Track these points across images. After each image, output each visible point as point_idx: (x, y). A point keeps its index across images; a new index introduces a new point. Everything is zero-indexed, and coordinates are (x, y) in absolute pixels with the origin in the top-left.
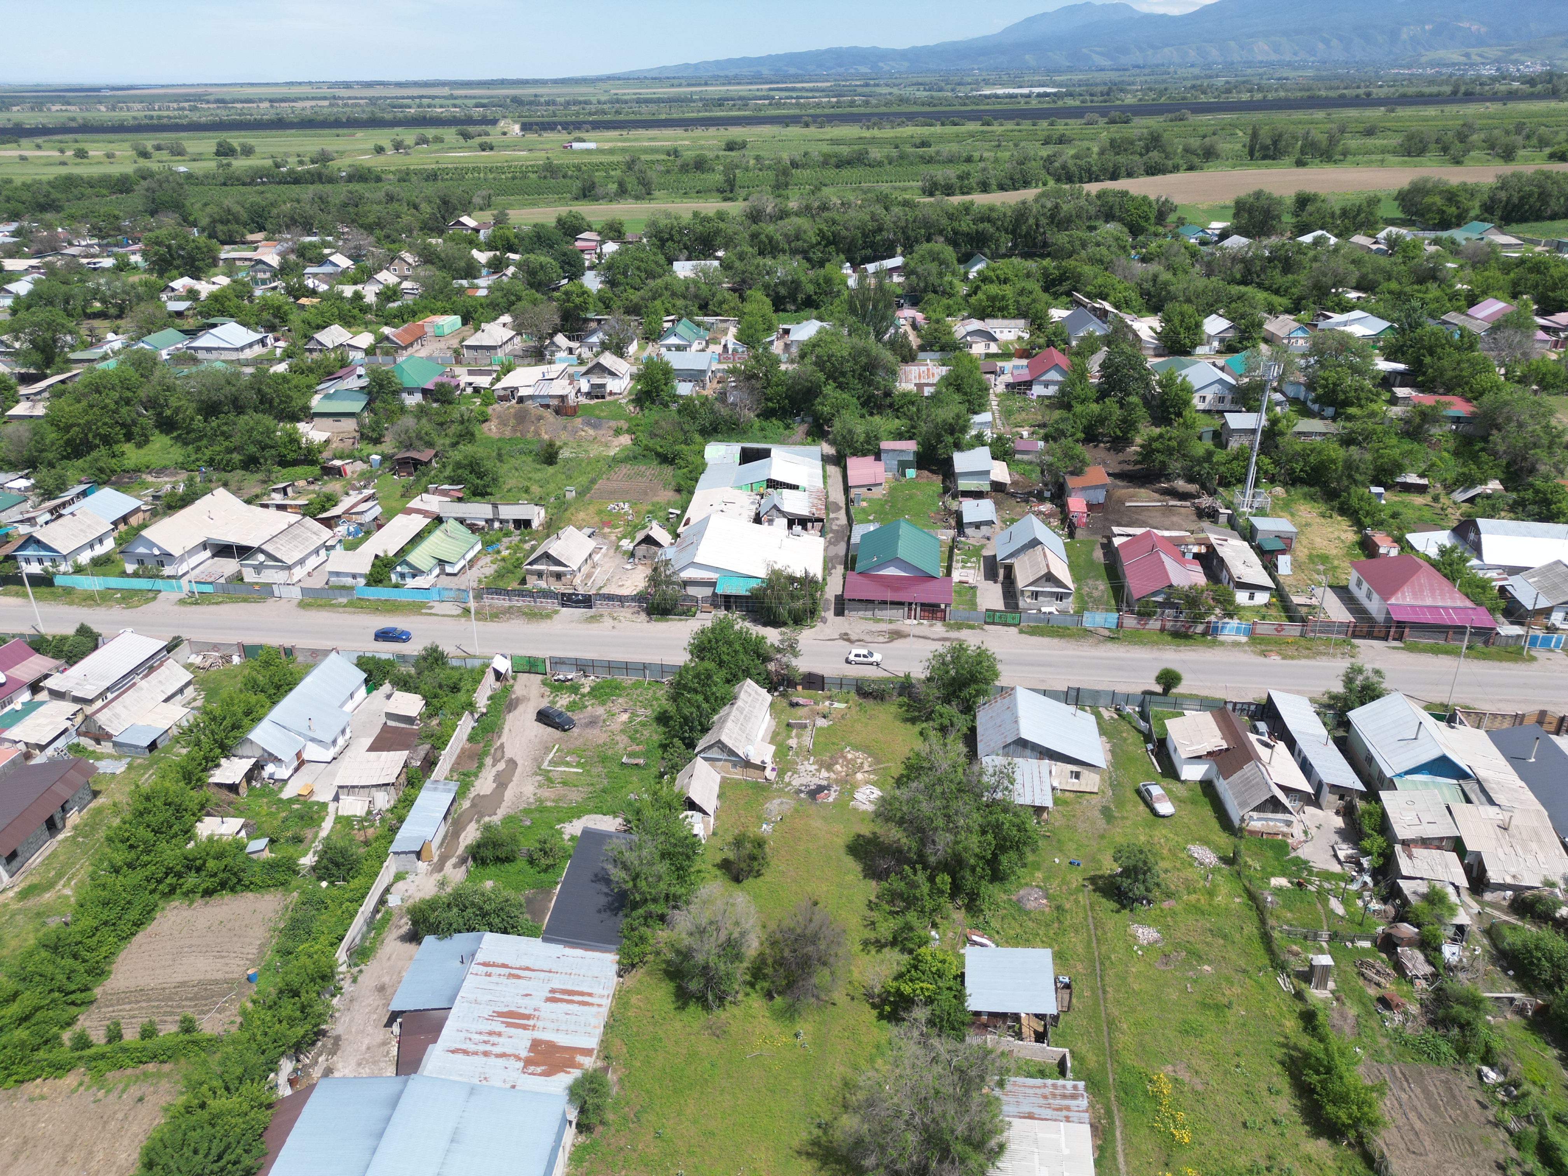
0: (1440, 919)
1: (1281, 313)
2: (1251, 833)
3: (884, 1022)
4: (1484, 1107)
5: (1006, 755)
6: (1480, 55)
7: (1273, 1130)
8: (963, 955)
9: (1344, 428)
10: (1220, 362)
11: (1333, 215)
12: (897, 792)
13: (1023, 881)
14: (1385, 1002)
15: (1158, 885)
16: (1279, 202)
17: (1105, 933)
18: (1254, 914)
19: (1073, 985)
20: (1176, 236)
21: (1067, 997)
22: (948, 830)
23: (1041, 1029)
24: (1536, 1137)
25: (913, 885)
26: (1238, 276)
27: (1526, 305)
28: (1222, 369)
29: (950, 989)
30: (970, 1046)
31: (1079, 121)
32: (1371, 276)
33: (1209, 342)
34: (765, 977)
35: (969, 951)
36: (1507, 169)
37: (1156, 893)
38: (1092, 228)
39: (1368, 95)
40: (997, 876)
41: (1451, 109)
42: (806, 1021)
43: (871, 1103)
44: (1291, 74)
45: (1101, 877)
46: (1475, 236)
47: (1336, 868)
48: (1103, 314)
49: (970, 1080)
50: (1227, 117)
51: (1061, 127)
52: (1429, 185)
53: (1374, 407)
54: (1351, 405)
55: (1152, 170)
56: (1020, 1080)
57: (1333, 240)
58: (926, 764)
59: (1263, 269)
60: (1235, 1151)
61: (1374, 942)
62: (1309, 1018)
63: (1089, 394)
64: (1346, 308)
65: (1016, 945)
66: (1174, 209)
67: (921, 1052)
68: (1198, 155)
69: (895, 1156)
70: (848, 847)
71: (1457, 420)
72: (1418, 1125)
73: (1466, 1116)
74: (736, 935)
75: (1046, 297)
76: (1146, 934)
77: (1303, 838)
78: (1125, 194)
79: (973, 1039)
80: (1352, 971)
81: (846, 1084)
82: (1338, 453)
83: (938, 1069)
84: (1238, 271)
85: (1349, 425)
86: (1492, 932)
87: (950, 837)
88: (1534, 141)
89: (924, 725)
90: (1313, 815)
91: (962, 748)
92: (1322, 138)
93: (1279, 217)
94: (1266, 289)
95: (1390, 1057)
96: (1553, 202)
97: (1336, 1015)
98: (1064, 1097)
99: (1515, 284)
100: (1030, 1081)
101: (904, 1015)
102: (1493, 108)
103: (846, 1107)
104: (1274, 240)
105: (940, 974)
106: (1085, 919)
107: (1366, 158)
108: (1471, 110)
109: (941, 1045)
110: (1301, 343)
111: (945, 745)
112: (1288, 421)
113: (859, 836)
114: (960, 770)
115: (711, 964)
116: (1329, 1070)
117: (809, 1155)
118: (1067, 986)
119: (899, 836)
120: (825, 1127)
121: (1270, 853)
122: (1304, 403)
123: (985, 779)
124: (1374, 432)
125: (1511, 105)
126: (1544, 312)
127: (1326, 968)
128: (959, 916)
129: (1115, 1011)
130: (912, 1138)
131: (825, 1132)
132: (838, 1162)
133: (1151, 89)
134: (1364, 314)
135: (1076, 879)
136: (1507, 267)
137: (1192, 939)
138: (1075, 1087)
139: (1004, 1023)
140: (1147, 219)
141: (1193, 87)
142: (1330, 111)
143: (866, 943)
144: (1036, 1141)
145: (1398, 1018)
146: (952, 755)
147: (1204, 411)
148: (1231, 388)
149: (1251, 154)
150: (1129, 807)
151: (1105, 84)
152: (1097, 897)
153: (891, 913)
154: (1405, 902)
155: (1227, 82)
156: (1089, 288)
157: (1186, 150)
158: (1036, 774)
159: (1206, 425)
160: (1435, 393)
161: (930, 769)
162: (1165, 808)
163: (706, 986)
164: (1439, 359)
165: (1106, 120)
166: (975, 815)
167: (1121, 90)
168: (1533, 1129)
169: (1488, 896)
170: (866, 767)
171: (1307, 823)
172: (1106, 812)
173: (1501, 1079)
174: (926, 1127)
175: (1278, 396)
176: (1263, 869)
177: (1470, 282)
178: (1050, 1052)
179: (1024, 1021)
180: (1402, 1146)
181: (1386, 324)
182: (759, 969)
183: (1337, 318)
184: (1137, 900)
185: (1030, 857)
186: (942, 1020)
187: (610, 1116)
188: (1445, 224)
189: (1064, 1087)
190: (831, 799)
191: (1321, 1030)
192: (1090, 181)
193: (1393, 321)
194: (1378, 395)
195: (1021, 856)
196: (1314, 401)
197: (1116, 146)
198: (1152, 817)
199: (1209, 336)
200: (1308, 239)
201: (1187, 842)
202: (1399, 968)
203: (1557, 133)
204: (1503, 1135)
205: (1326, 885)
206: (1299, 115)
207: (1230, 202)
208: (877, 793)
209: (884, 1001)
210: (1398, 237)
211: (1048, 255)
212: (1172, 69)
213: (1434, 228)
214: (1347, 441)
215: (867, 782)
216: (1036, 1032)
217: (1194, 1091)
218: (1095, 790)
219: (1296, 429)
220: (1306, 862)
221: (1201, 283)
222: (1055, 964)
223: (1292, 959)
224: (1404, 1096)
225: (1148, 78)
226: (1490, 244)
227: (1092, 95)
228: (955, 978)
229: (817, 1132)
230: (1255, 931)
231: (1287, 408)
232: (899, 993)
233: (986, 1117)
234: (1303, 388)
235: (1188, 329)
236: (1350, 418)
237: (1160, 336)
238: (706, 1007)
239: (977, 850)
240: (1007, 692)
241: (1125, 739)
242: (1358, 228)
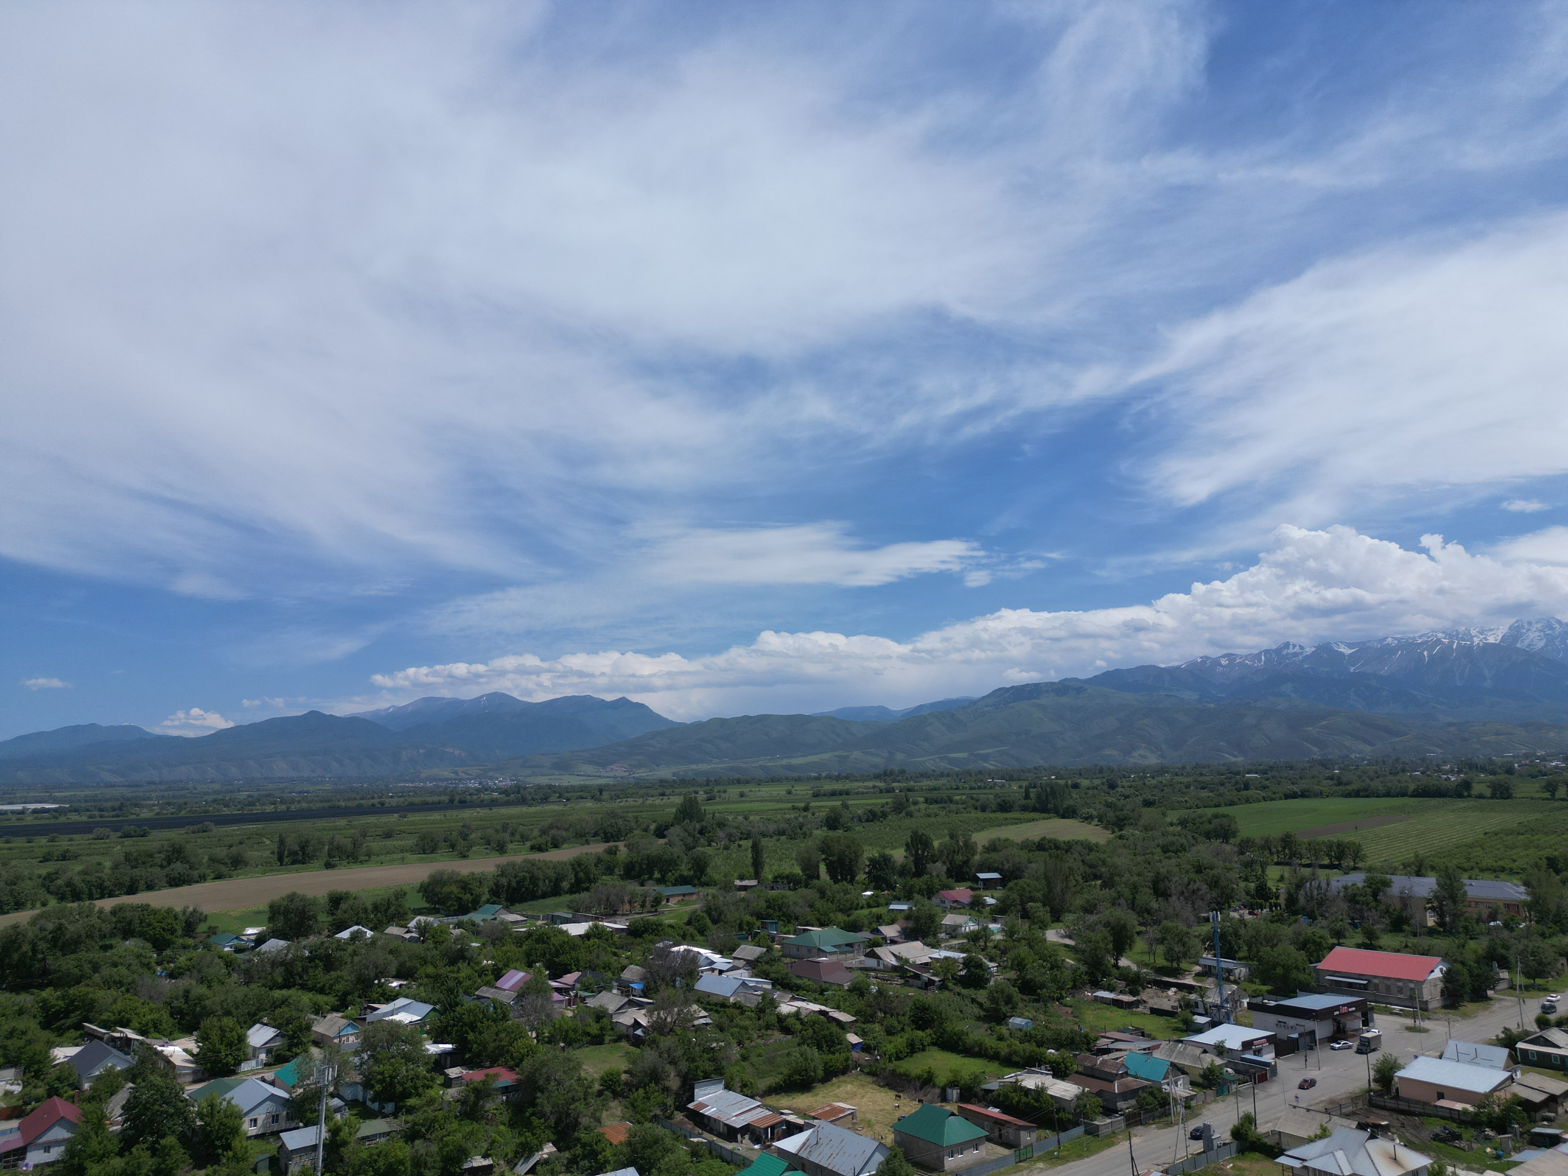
1: (328, 1012)
6: (465, 773)
9: (406, 1122)
10: (270, 1075)
11: (365, 911)
16: (314, 902)
20: (208, 947)
26: (280, 980)
27: (540, 971)
28: (272, 1083)
31: (86, 836)
32: (408, 964)
33: (255, 1056)
36: (503, 860)
38: (105, 948)
39: (382, 804)
41: (452, 814)
44: (311, 788)
46: (489, 917)
48: (125, 1044)
50: (252, 827)
51: (64, 843)
52: (445, 877)
53: (431, 1093)
54: (410, 1096)
55: (175, 882)
57: (369, 934)
59: (305, 970)
63: (110, 1147)
64: (390, 997)
66: (204, 919)
68: (225, 864)
71: (506, 1090)
75: (47, 1034)
78: (145, 908)
82: (403, 1151)
84: (278, 975)
85: (410, 1118)
88: (518, 837)
92: (347, 842)
93: (314, 917)
94: (310, 990)
96: (541, 883)
99: (528, 954)
102: (483, 812)
104: (312, 939)
107: (388, 857)
108: (467, 814)
110: (352, 1040)
112: (350, 1127)
122: (364, 1103)
124: (435, 1120)
125: (495, 810)
126: (555, 976)
133: (169, 804)
134: (408, 1001)
136: (520, 940)
140: (173, 931)
141: (215, 801)
142: (350, 818)
147: (256, 1137)
148: (285, 1102)
149: (280, 859)
151: (118, 799)
155: (249, 796)
156: (104, 1017)
157: (213, 860)
159: (260, 1153)
160: (483, 1067)
164: (481, 1033)
165: (119, 834)
167: (136, 805)
175: (336, 1102)
177: (492, 958)
181: (428, 1008)
183: (383, 1008)
188: (463, 909)
192: (102, 897)
193: (435, 1003)
194: (433, 1080)
196: (373, 1100)
197: (130, 859)
199: (255, 1049)
200: (345, 935)
203: (532, 830)
206: (321, 823)
207: (263, 906)
210: (427, 924)
211: (50, 984)
212: (190, 785)
213: (456, 913)
214: (411, 1136)
219: (359, 1135)
221: (240, 992)
225: (165, 794)
226: (502, 922)
227: (101, 810)
231: (347, 1113)
234: (360, 1088)
235: (230, 1045)
236: (410, 1110)
237: (196, 1058)
242: (390, 921)
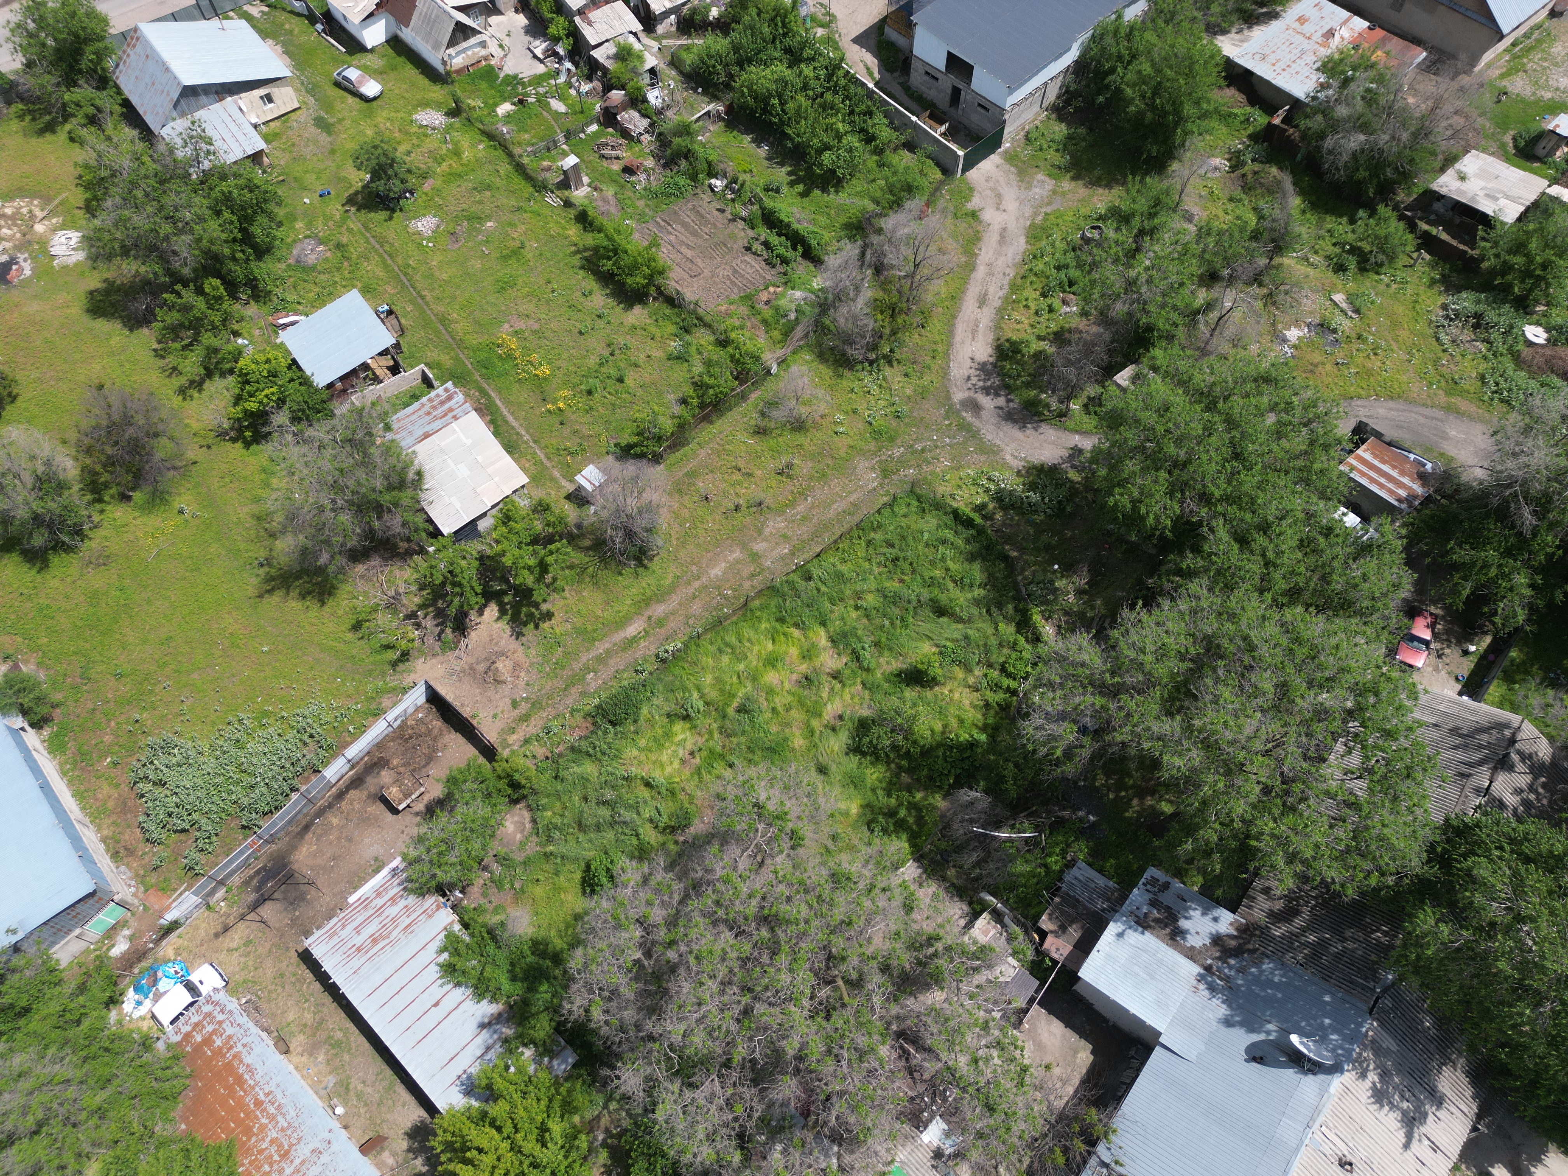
0: (635, 72)
2: (459, 72)
3: (254, 447)
4: (722, 211)
5: (183, 115)
7: (601, 323)
8: (282, 343)
12: (97, 222)
13: (289, 240)
14: (629, 170)
15: (409, 171)
17: (392, 245)
18: (500, 152)
19: (394, 308)
21: (395, 322)
22: (181, 232)
23: (391, 363)
24: (759, 212)
25: (186, 309)
29: (291, 380)
30: (343, 416)
34: (106, 486)
35: (285, 337)
37: (412, 180)
40: (262, 252)
42: (179, 494)
43: (292, 517)
45: (357, 193)
47: (541, 69)
49: (361, 443)
56: (401, 414)
58: (104, 173)
60: (584, 357)
61: (599, 122)
62: (583, 219)
65: (323, 304)
67: (305, 449)
69: (341, 539)
70: (88, 311)
72: (689, 253)
73: (715, 226)
74: (40, 469)
76: (425, 224)
77: (502, 53)
79: (341, 409)
80: (594, 157)
81: (259, 518)
83: (329, 452)
86: (674, 62)
87: (187, 238)
89: (68, 127)
90: (498, 25)
91: (129, 133)
95: (651, 213)
97: (600, 203)
98: (442, 403)
100: (409, 410)
101: (265, 429)
103: (273, 535)
105: (273, 374)
106: (368, 242)
109: (318, 432)
111: (109, 139)
113: (91, 293)
114: (146, 159)
115: (40, 511)
116: (615, 251)
117: (270, 592)
118: (390, 312)
119: (134, 268)
120: (268, 562)
121: (483, 85)
123: (180, 154)
127: (575, 166)
128: (252, 309)
129: (440, 308)
130: (345, 518)
131: (270, 565)
132: (298, 578)
135: (335, 209)
137: (465, 206)
138: (446, 390)
139: (358, 377)
143: (182, 391)
144: (442, 451)
145: (642, 177)
146: (124, 146)
150: (338, 106)
152: (364, 215)
153: (184, 348)
154: (605, 70)
158: (228, 120)
161: (113, 176)
162: (371, 88)
163: (52, 532)
166: (197, 200)
168: (756, 207)
169: (660, 29)
170: (39, 214)
171: (498, 35)
172: (320, 123)
173: (725, 182)
174: (351, 503)
176: (486, 103)
178: (410, 376)
179: (374, 365)
180: (686, 276)
182: (94, 482)
184: (400, 197)
185: (280, 213)
186: (303, 411)
187: (57, 697)
189: (438, 396)
190: (28, 272)
191: (597, 223)
195: (271, 216)
198: (365, 105)
201: (410, 115)
202: (625, 133)
204: (741, 224)
205: (541, 90)
208: (75, 236)
209: (240, 430)
215: (55, 230)
216: (388, 368)
217: (534, 332)
218: (296, 105)
220: (515, 77)
222: (367, 300)
223: (548, 175)
224: (672, 238)
228: (289, 368)
229: (262, 571)
230: (509, 167)
232: (248, 414)
233: (393, 461)
238: (69, 549)
239: (224, 236)
240: (130, 36)
241: (291, 32)
